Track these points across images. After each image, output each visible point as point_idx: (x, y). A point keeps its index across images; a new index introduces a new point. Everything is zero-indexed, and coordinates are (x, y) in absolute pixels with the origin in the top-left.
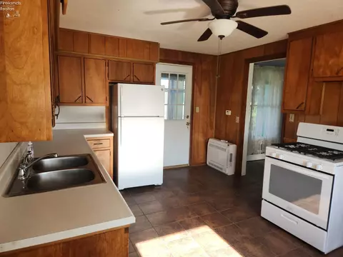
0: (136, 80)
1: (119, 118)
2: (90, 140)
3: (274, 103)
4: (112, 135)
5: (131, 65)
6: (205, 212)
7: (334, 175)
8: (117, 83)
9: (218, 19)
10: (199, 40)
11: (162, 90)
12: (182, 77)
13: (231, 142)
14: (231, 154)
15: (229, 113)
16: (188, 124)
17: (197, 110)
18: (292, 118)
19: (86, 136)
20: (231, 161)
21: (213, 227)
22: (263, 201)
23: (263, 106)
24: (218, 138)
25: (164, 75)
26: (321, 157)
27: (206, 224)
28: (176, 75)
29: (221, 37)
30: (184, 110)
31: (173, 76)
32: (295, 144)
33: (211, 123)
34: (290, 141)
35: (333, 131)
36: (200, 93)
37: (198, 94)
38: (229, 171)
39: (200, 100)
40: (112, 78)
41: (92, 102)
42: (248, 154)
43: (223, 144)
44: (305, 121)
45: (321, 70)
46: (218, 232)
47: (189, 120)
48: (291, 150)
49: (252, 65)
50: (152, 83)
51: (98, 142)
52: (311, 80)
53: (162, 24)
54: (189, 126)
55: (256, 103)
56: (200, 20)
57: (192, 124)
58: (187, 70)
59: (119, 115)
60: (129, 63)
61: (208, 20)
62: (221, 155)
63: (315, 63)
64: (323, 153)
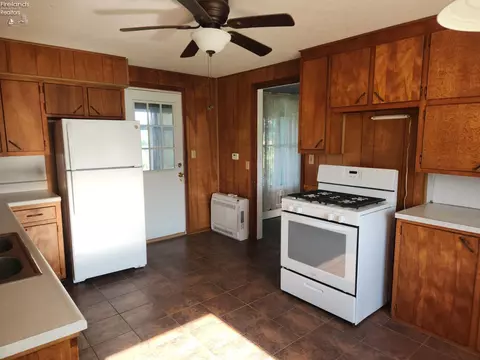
0: (93, 113)
1: (69, 173)
2: (20, 209)
3: (293, 141)
4: (59, 199)
5: (84, 89)
6: (210, 296)
7: (358, 227)
8: (60, 119)
9: (204, 26)
10: (182, 56)
11: (136, 127)
12: (167, 108)
13: (241, 196)
14: (242, 213)
15: (236, 157)
16: (181, 175)
17: (193, 154)
18: (311, 160)
19: (11, 205)
20: (242, 221)
21: (220, 314)
22: (282, 269)
23: (280, 146)
24: (224, 191)
25: (140, 106)
26: (344, 205)
27: (209, 312)
28: (158, 106)
29: (211, 53)
30: (174, 155)
31: (154, 107)
32: (316, 192)
33: (214, 171)
34: (310, 189)
35: (355, 173)
36: (196, 132)
37: (193, 132)
38: (241, 235)
39: (196, 140)
40: (52, 110)
41: (19, 150)
42: (263, 211)
43: (231, 199)
44: (326, 163)
45: (340, 98)
46: (225, 319)
47: (182, 169)
48: (310, 200)
49: (260, 92)
50: (121, 117)
51: (35, 211)
52: (329, 111)
53: (122, 30)
54: (183, 178)
55: (270, 143)
56: (179, 28)
57: (186, 175)
58: (175, 98)
59: (68, 168)
60: (80, 87)
61: (189, 28)
62: (229, 215)
63: (333, 90)
64: (347, 201)
